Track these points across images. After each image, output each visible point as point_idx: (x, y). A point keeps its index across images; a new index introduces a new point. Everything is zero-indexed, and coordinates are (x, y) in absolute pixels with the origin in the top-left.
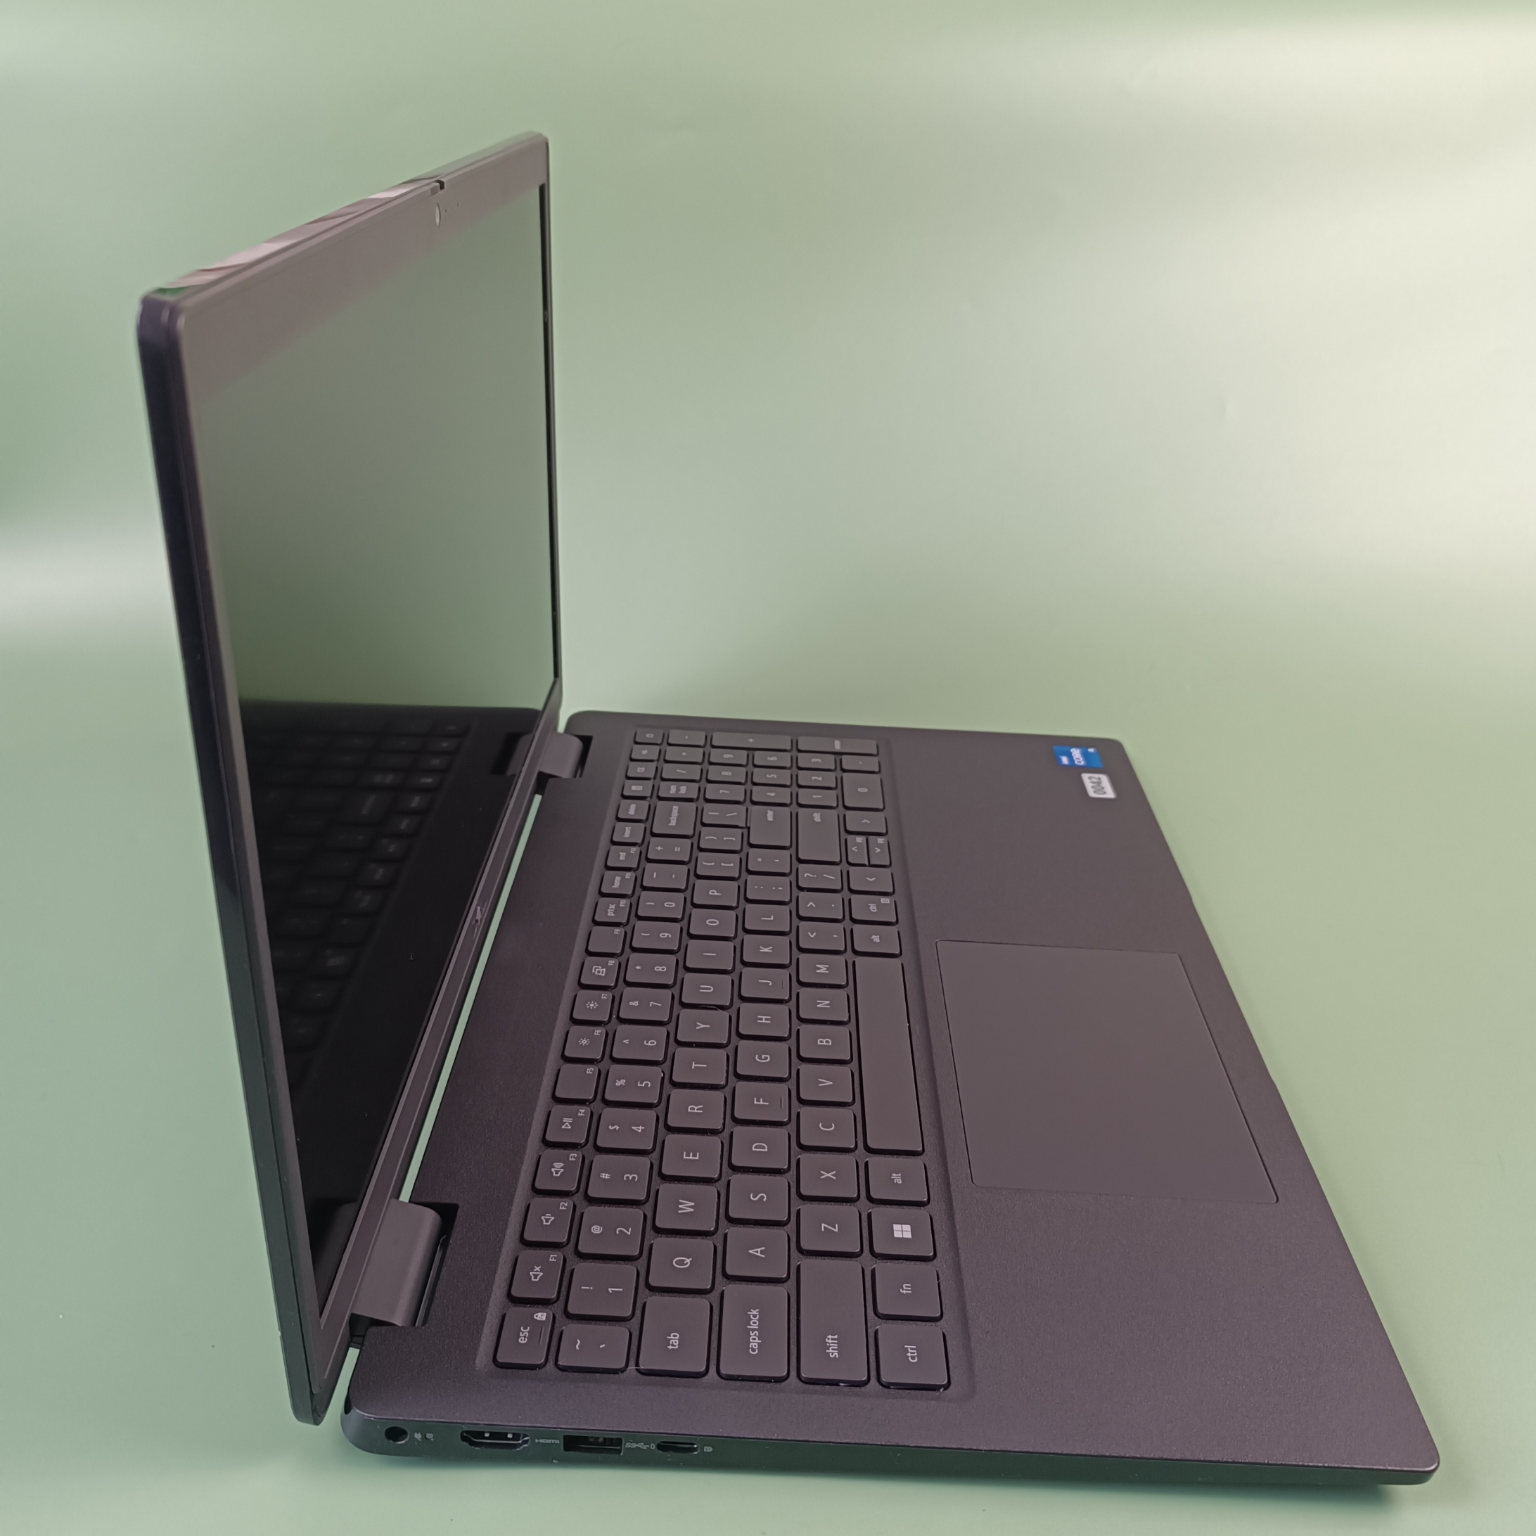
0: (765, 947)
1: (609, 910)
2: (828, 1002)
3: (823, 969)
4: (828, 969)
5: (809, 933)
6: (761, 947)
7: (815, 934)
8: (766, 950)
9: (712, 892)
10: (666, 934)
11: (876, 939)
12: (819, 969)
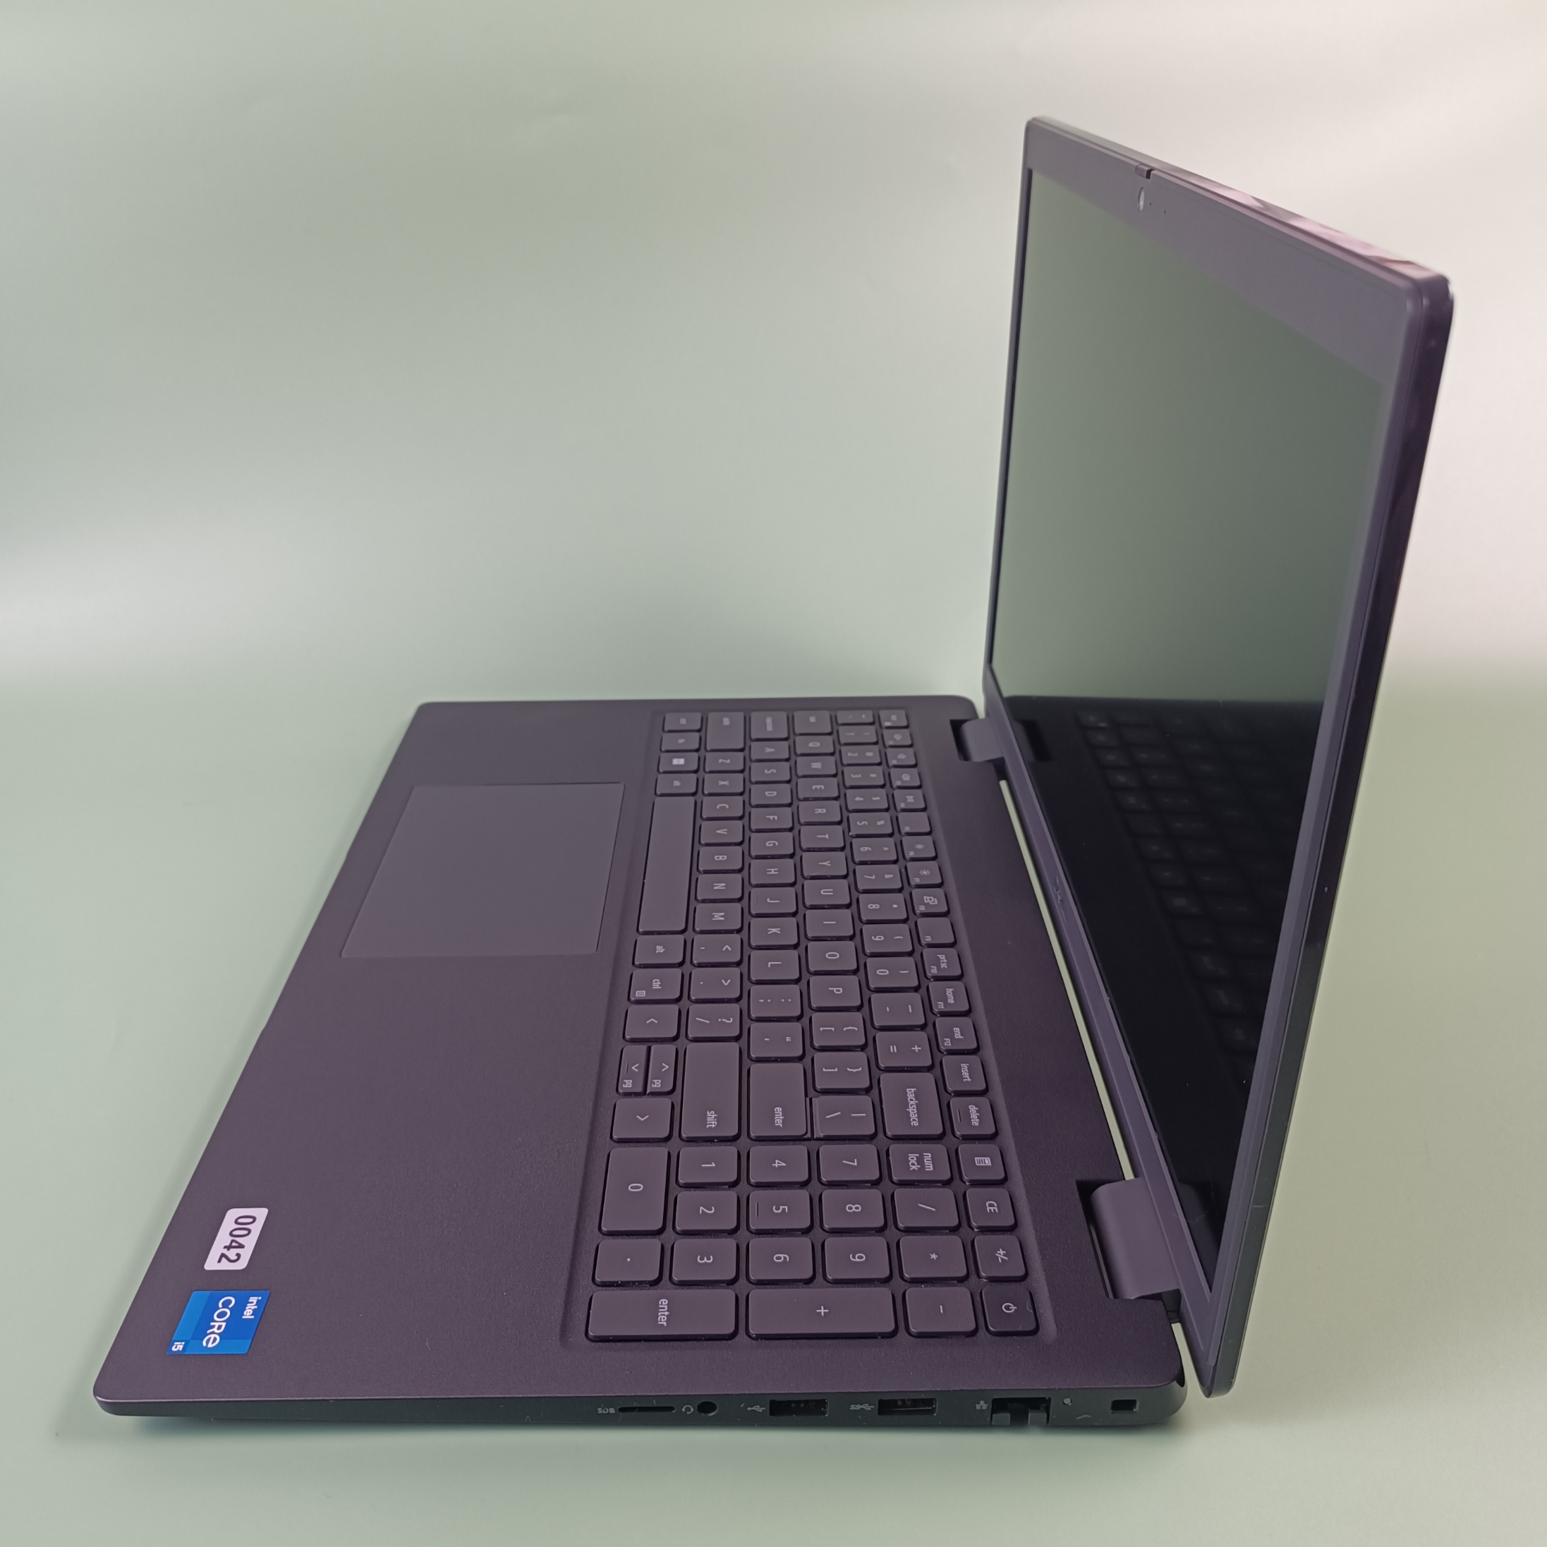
0: (775, 933)
1: (945, 961)
2: (715, 888)
3: (718, 916)
4: (713, 916)
5: (730, 949)
6: (779, 932)
7: (724, 949)
8: (774, 930)
9: (839, 991)
10: (877, 939)
11: (660, 949)
12: (721, 916)
